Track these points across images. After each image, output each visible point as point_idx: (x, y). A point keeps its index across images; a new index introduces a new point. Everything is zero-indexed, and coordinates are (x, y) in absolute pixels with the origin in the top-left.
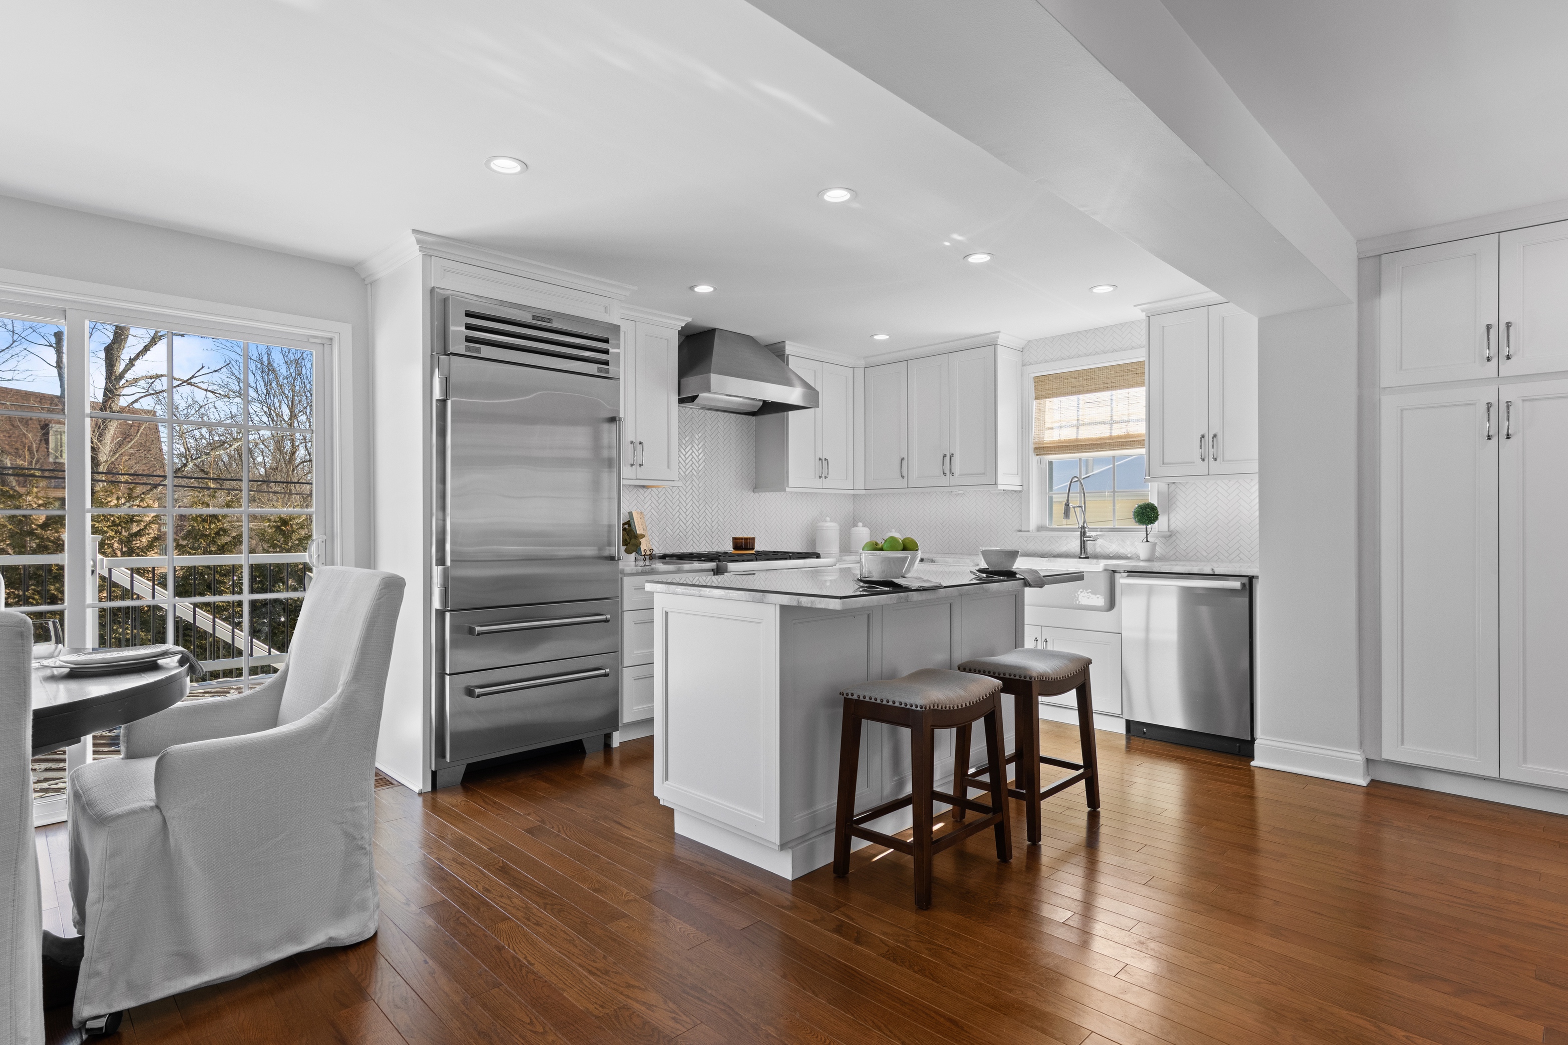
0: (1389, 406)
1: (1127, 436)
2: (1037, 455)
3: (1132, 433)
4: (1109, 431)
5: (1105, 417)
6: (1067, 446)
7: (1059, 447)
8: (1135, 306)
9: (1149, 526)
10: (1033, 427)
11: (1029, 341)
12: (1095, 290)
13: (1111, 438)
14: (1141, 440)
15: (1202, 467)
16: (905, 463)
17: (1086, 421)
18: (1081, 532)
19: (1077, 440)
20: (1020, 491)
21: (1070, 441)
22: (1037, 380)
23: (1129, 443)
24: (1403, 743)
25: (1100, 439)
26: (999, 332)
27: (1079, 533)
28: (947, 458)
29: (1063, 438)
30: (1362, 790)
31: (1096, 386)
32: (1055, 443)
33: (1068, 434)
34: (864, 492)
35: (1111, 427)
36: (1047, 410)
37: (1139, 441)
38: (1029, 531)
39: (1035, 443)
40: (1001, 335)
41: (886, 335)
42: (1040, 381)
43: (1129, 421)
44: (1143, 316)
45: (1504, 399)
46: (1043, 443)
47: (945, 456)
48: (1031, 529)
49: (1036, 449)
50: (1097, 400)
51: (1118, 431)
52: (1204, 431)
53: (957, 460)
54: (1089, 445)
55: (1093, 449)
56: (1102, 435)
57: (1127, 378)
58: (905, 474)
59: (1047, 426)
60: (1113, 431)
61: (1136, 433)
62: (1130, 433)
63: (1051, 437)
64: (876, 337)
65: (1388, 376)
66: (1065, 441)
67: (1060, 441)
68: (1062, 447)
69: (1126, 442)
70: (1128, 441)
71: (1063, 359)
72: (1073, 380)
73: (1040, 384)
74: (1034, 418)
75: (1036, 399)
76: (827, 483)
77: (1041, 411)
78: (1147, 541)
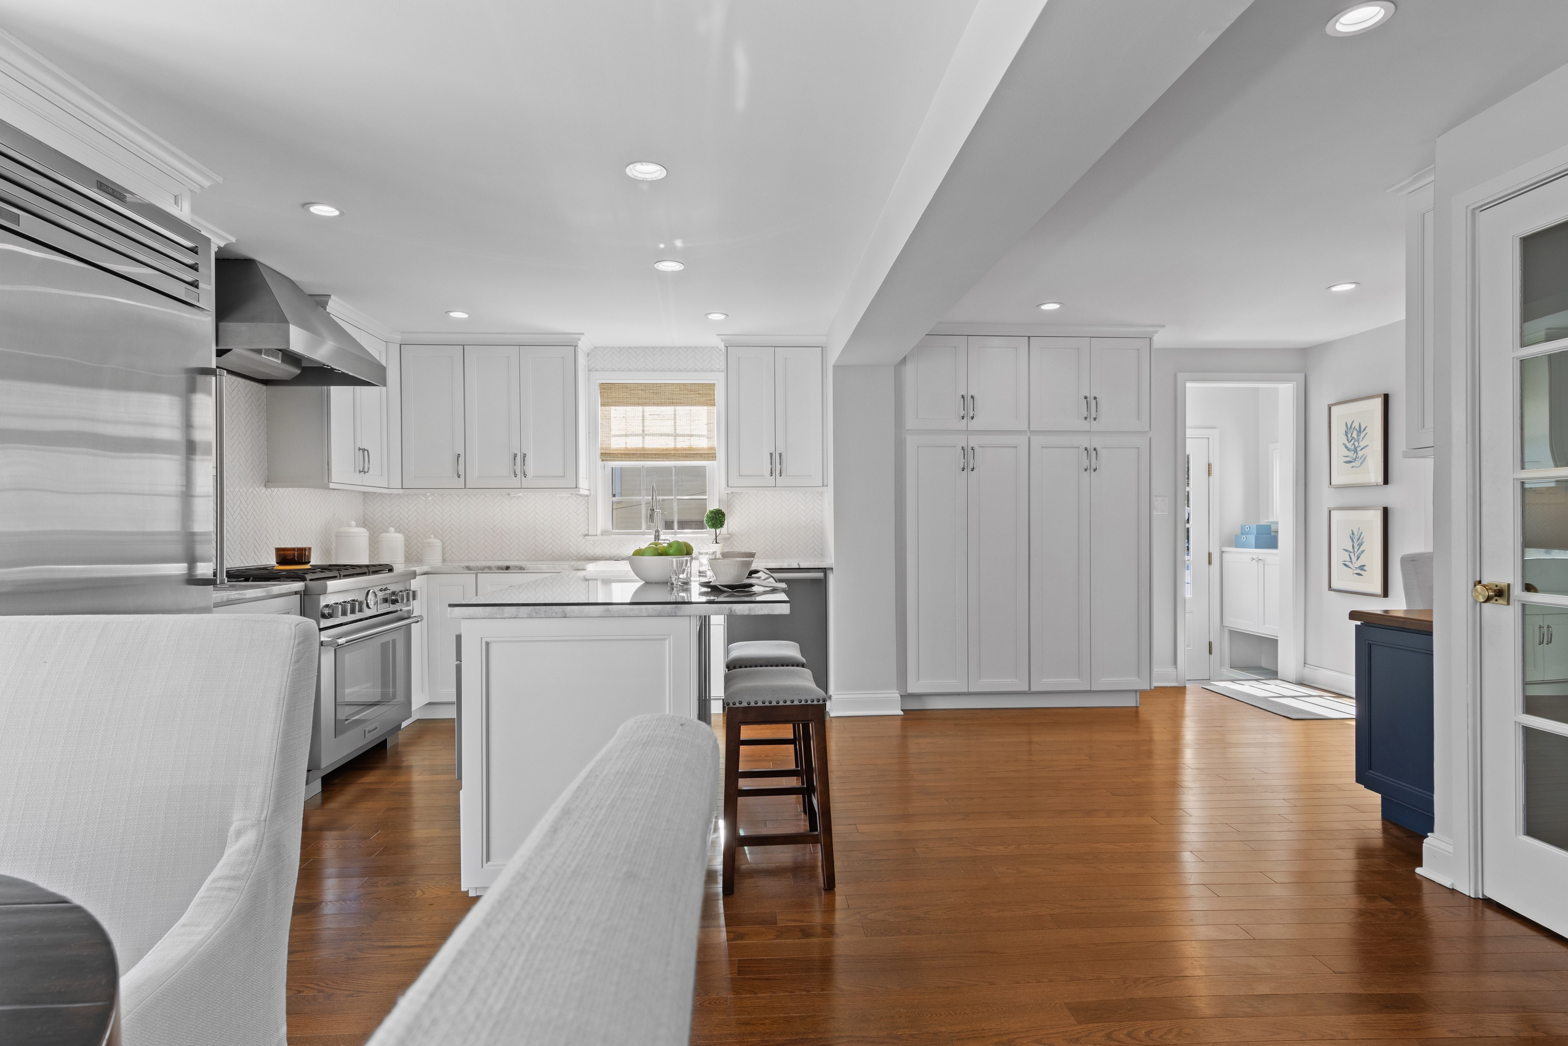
0: (911, 442)
1: (690, 449)
2: (602, 460)
3: (695, 447)
4: (673, 443)
5: (670, 430)
6: (634, 454)
7: (625, 454)
8: (717, 335)
9: (718, 531)
10: (600, 433)
11: (595, 348)
12: (710, 317)
13: (675, 449)
14: (703, 454)
15: (770, 481)
16: (461, 460)
17: (651, 432)
18: (655, 535)
19: (643, 449)
20: (588, 496)
21: (637, 449)
22: (602, 387)
23: (692, 455)
24: (918, 681)
25: (666, 450)
26: (583, 334)
27: (653, 536)
28: (519, 460)
29: (629, 446)
30: (900, 718)
31: (662, 401)
32: (621, 450)
33: (635, 443)
34: (401, 491)
35: (675, 439)
36: (612, 418)
37: (701, 454)
38: (596, 535)
39: (602, 449)
40: (583, 338)
41: (466, 313)
42: (605, 388)
43: (691, 436)
44: (722, 346)
45: (971, 445)
46: (609, 449)
47: (515, 456)
48: (598, 534)
49: (602, 454)
50: (661, 413)
51: (682, 443)
52: (772, 450)
53: (530, 460)
54: (655, 454)
55: (659, 458)
56: (667, 447)
57: (690, 396)
58: (462, 472)
59: (613, 433)
60: (677, 444)
61: (699, 447)
62: (693, 446)
63: (617, 444)
64: (452, 314)
65: (910, 422)
66: (632, 449)
67: (626, 449)
68: (629, 454)
69: (689, 454)
70: (691, 454)
71: (630, 370)
72: (640, 392)
73: (606, 391)
74: (600, 424)
75: (603, 405)
76: (367, 479)
77: (608, 418)
78: (716, 542)
